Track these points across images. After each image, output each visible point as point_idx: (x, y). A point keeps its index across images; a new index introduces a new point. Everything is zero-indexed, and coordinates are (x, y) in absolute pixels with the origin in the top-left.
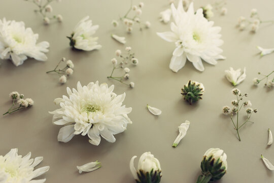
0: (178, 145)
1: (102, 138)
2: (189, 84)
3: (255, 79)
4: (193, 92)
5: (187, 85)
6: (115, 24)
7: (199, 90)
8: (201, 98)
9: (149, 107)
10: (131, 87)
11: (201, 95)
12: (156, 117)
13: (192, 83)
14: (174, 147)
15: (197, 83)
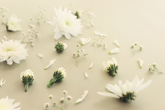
0: (47, 69)
1: (13, 62)
2: (58, 43)
3: (92, 42)
4: (59, 47)
5: (57, 44)
6: (31, 19)
7: (62, 46)
8: (63, 50)
9: (38, 54)
10: (32, 46)
11: (63, 48)
12: (41, 58)
13: (59, 43)
14: (45, 69)
15: (61, 43)
